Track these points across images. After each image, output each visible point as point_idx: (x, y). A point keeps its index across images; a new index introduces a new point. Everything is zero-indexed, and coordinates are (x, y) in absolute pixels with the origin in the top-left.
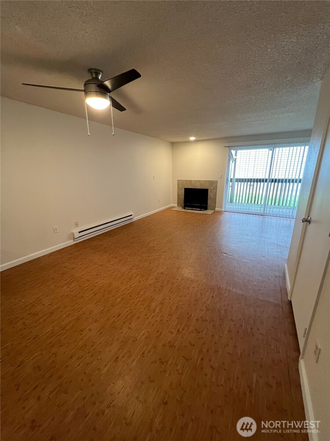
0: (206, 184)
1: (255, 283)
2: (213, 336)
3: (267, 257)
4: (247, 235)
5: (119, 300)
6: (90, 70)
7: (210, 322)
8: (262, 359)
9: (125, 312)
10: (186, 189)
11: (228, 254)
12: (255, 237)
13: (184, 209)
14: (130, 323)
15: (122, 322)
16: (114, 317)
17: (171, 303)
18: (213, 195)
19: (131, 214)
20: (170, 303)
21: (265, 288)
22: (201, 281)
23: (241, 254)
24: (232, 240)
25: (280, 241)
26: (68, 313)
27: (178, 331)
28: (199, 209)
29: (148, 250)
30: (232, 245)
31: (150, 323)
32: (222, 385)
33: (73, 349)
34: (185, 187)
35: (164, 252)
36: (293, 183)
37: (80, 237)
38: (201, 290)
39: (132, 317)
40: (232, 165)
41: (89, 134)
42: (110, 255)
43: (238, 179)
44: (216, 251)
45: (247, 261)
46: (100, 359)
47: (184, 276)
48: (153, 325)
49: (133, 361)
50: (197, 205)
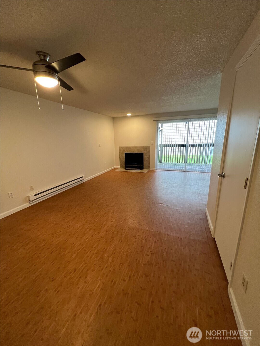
0: (141, 149)
1: (186, 226)
2: (159, 277)
3: (192, 204)
4: (175, 187)
5: (74, 255)
6: (38, 53)
7: (156, 266)
8: (201, 292)
9: (81, 266)
10: (125, 153)
11: (163, 204)
12: (181, 188)
13: (126, 169)
14: (86, 277)
15: (79, 277)
16: (70, 273)
17: (122, 252)
18: (147, 158)
19: (82, 176)
20: (120, 252)
21: (194, 229)
22: (145, 229)
23: (173, 203)
24: (165, 192)
25: (200, 190)
26: (24, 276)
27: (130, 277)
28: (137, 169)
29: (98, 206)
30: (166, 196)
31: (104, 274)
32: (172, 324)
33: (29, 314)
34: (125, 152)
35: (112, 207)
36: (209, 147)
37: (35, 199)
38: (146, 237)
39: (87, 270)
40: (160, 134)
41: (40, 109)
42: (64, 213)
43: (165, 145)
44: (153, 202)
45: (178, 208)
46: (58, 319)
47: (130, 226)
48: (107, 276)
49: (91, 316)
50: (135, 166)
